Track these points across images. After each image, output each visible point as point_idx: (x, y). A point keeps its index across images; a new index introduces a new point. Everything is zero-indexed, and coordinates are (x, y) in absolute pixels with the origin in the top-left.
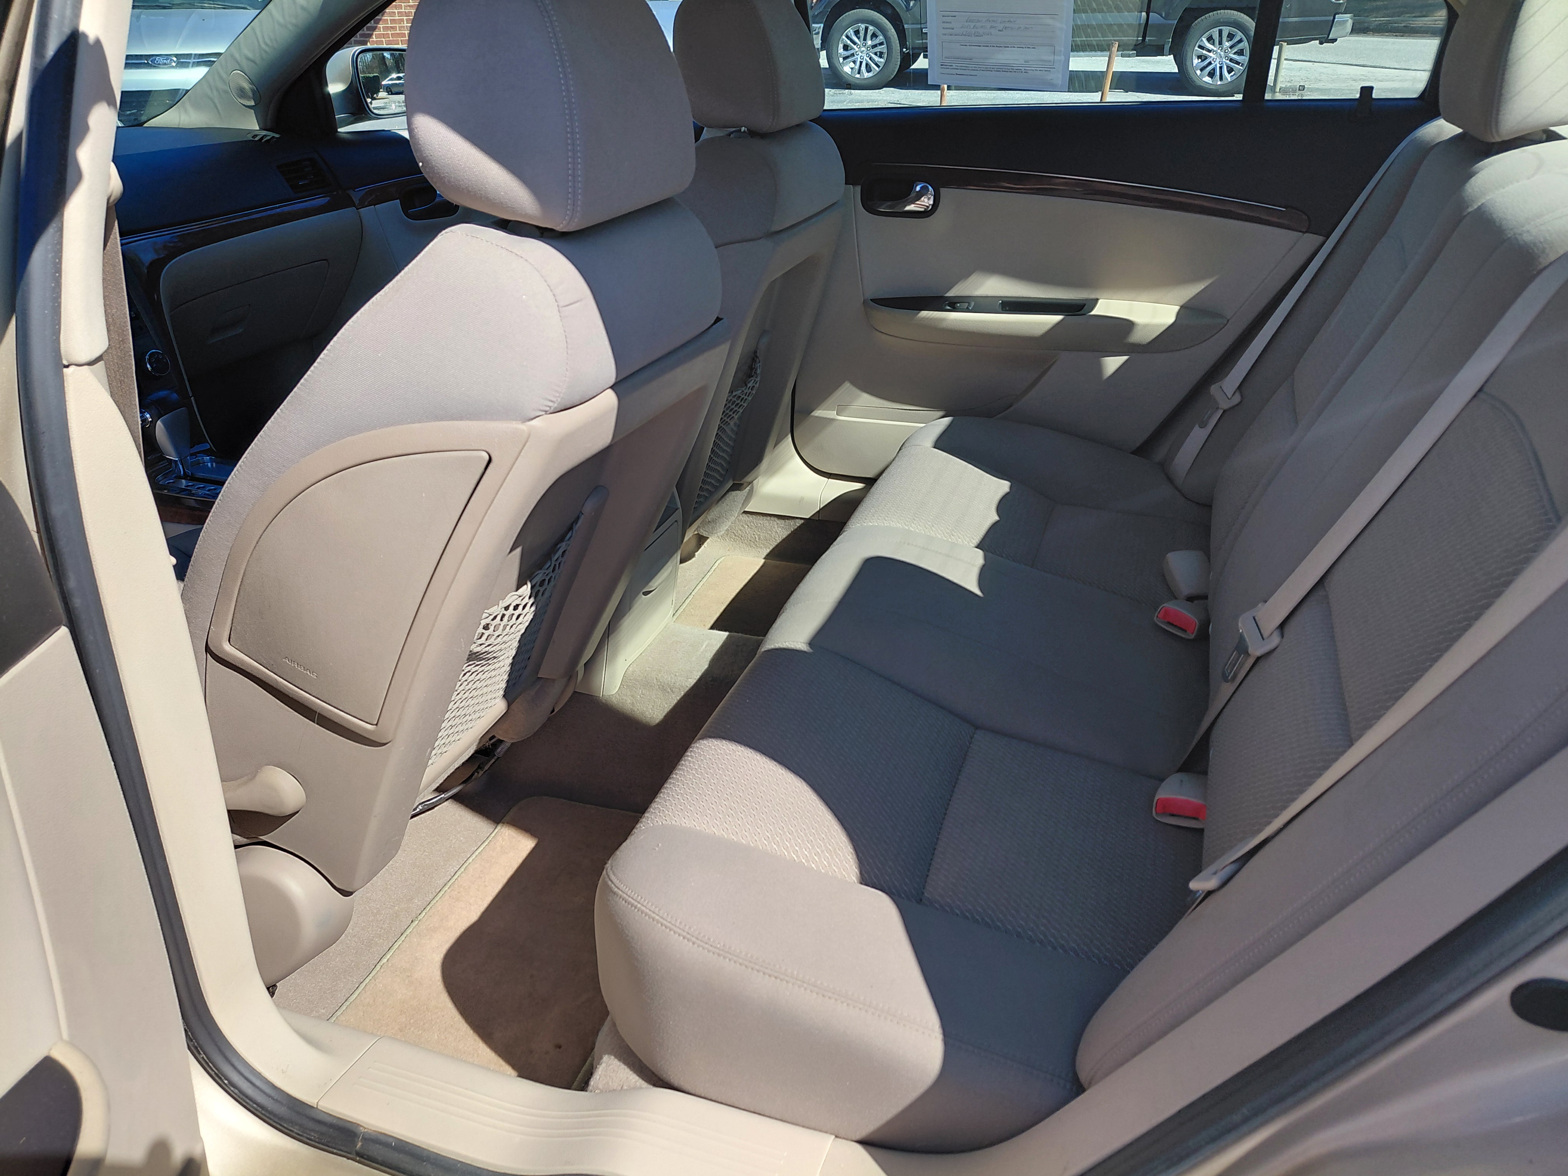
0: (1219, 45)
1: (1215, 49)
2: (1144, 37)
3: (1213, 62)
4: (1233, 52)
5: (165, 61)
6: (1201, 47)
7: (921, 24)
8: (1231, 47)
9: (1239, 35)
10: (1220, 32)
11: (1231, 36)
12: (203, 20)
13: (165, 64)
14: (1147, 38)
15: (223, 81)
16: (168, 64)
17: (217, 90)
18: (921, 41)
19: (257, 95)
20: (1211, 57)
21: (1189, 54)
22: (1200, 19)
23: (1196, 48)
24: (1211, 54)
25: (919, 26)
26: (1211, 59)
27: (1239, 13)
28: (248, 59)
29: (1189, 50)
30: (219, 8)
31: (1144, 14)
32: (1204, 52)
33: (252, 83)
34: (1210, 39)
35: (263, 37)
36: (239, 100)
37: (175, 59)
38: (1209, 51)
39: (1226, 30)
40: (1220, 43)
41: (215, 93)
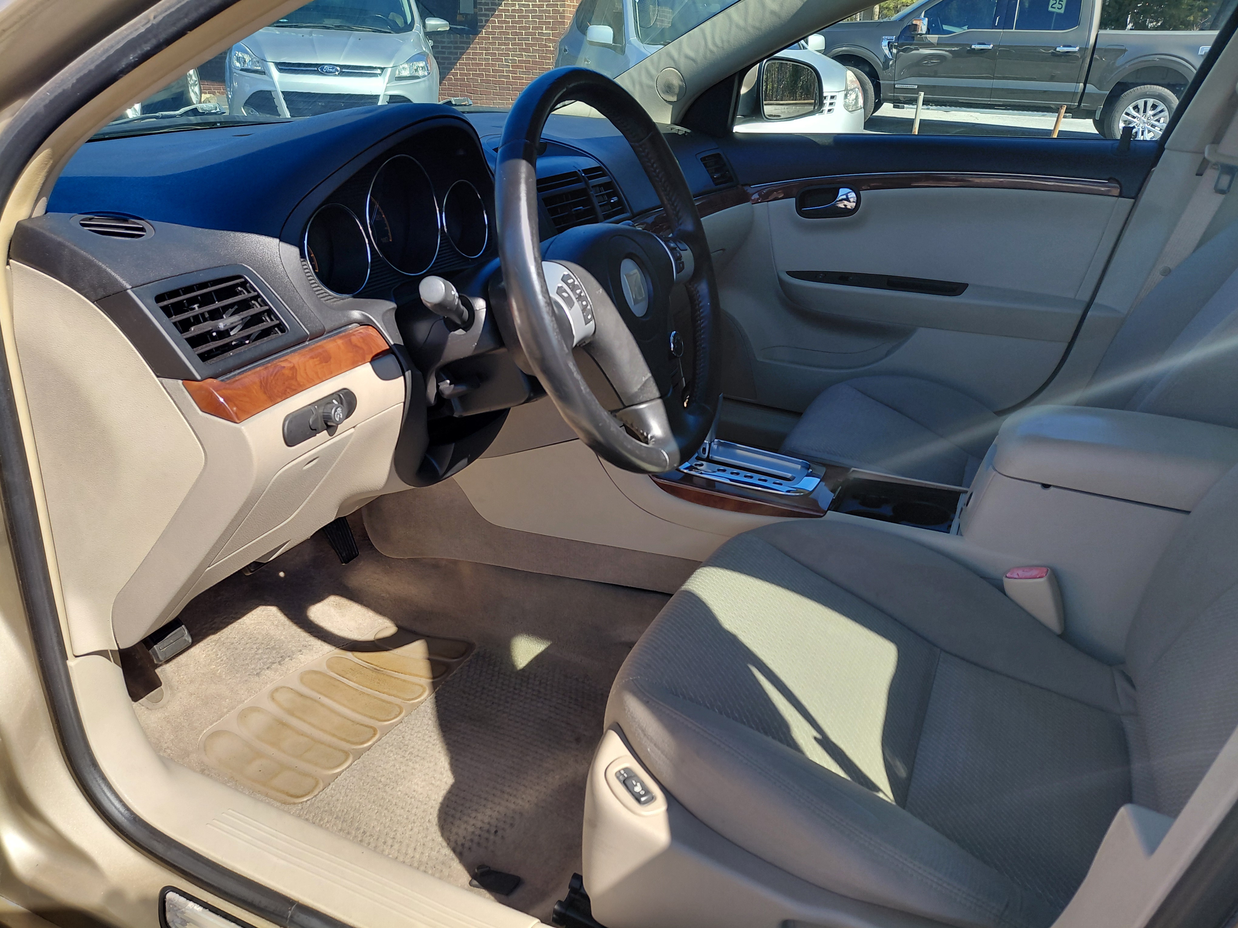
0: (1143, 113)
1: (1139, 116)
2: (1080, 103)
3: (1136, 127)
4: (1155, 119)
5: (331, 70)
6: (1127, 114)
7: (894, 81)
8: (1154, 115)
9: (1161, 106)
10: (1146, 103)
11: (1154, 107)
12: (360, 39)
13: (331, 72)
14: (1082, 104)
15: (651, 76)
16: (333, 73)
17: (641, 84)
18: (895, 94)
19: (682, 93)
20: (1135, 122)
21: (1117, 119)
22: (1129, 91)
23: (1123, 115)
24: (1135, 120)
25: (893, 82)
26: (1135, 124)
27: (1163, 88)
28: (687, 57)
29: (1117, 115)
30: (369, 31)
31: (1082, 85)
32: (1130, 118)
33: (683, 80)
34: (1136, 108)
35: (713, 38)
36: (663, 95)
37: (338, 68)
38: (1134, 117)
39: (1151, 102)
40: (1145, 111)
41: (638, 87)
